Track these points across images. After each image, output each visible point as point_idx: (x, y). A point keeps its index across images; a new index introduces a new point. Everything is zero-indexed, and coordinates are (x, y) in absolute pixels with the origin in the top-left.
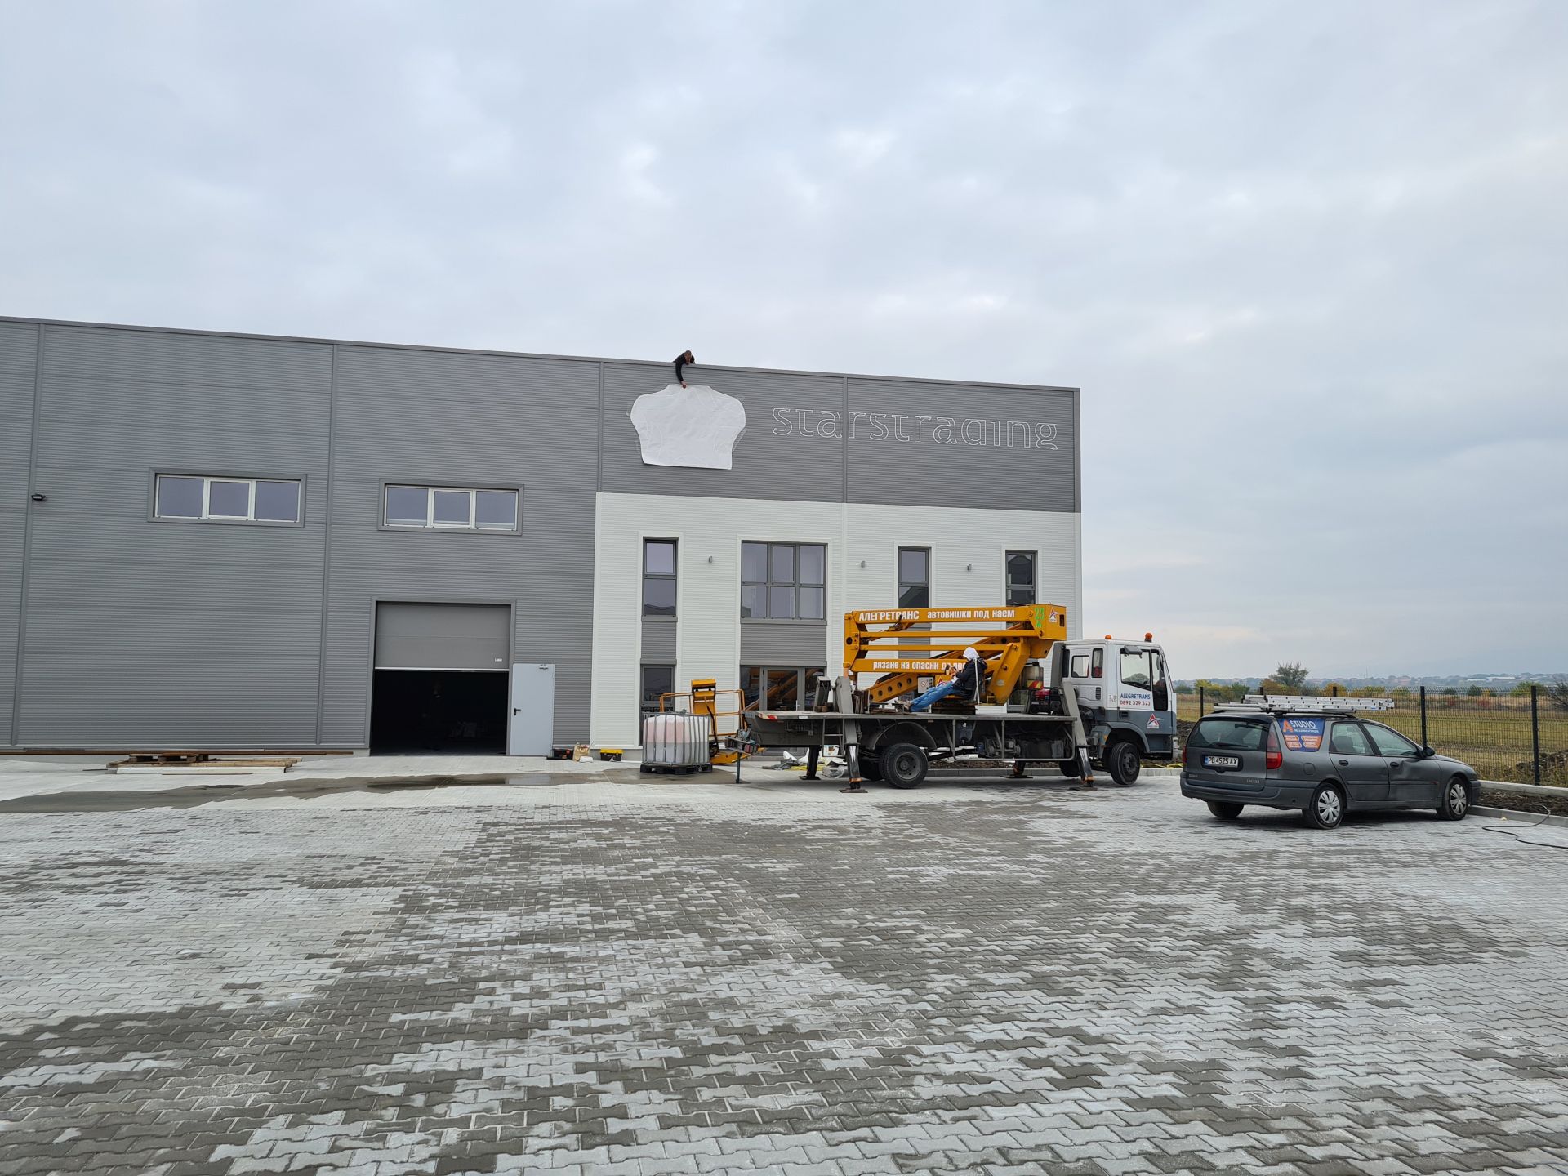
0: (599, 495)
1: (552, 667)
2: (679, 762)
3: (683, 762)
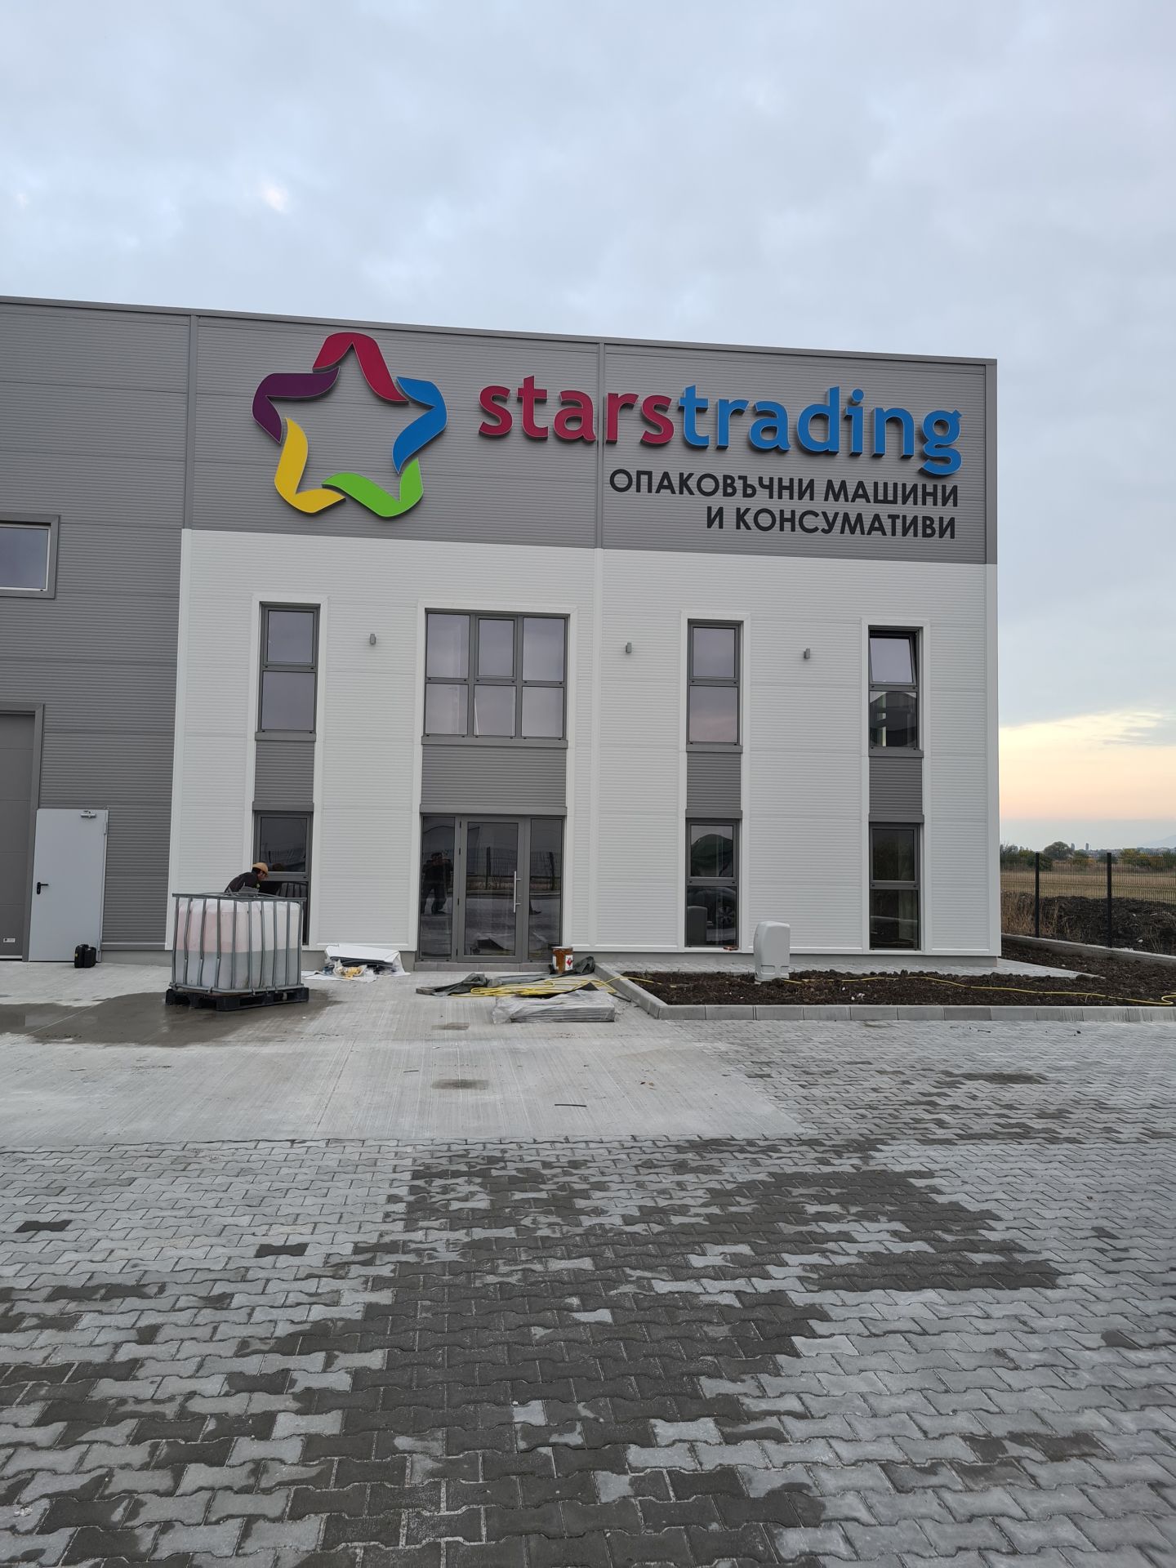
0: (186, 533)
1: (102, 815)
2: (224, 987)
3: (232, 986)
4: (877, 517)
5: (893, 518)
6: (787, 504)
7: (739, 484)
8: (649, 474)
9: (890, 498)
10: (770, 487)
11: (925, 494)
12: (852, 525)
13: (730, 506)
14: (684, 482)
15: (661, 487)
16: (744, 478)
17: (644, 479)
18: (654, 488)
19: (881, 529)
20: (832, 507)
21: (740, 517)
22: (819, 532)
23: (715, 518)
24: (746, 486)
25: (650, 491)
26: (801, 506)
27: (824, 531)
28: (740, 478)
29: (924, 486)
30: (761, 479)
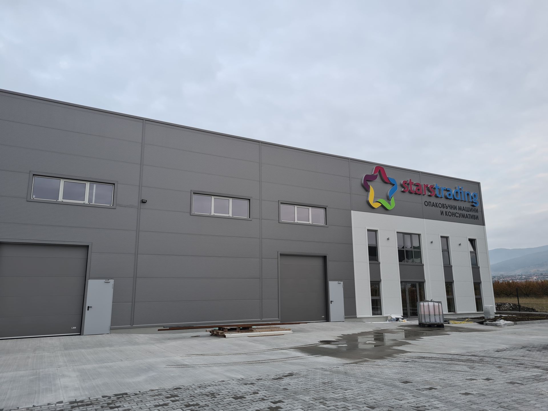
0: (352, 211)
4: (467, 214)
5: (469, 215)
6: (452, 211)
7: (445, 206)
8: (431, 202)
9: (468, 210)
10: (450, 207)
11: (473, 210)
12: (463, 216)
13: (445, 210)
14: (436, 204)
15: (433, 206)
16: (446, 204)
17: (430, 203)
18: (432, 206)
19: (468, 217)
20: (460, 212)
21: (446, 213)
22: (458, 217)
23: (442, 213)
24: (446, 206)
25: (431, 206)
26: (455, 211)
27: (459, 217)
28: (445, 204)
29: (473, 208)
30: (448, 205)
